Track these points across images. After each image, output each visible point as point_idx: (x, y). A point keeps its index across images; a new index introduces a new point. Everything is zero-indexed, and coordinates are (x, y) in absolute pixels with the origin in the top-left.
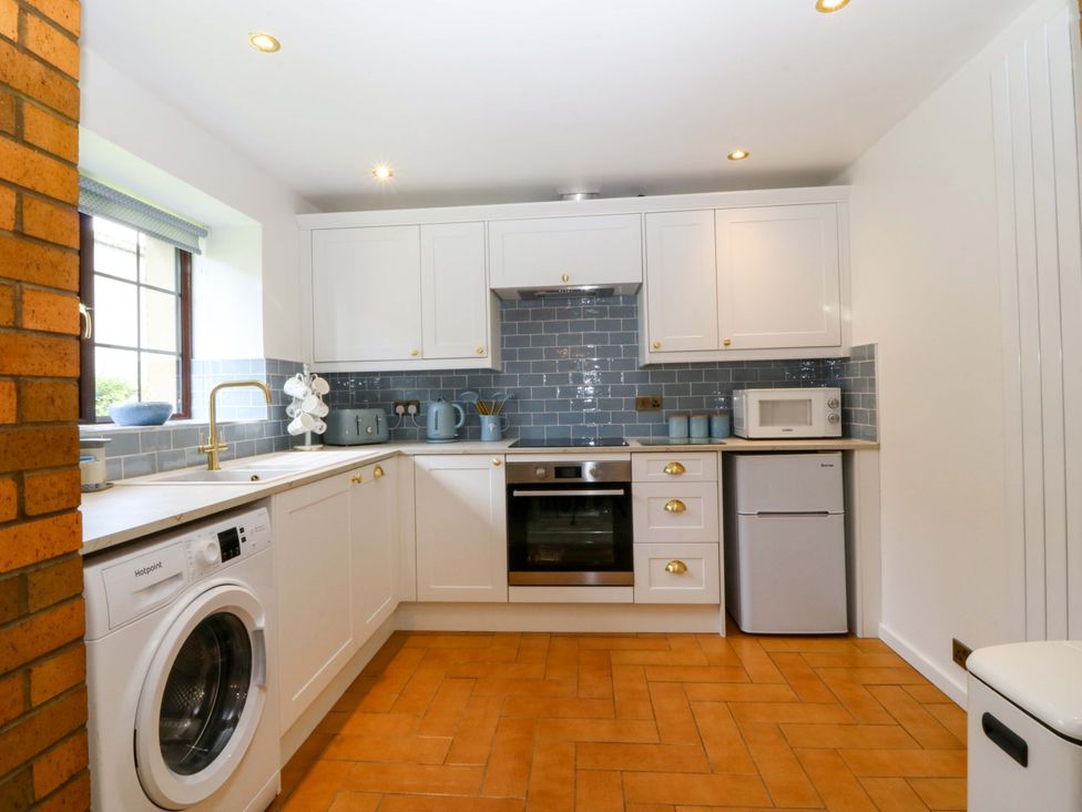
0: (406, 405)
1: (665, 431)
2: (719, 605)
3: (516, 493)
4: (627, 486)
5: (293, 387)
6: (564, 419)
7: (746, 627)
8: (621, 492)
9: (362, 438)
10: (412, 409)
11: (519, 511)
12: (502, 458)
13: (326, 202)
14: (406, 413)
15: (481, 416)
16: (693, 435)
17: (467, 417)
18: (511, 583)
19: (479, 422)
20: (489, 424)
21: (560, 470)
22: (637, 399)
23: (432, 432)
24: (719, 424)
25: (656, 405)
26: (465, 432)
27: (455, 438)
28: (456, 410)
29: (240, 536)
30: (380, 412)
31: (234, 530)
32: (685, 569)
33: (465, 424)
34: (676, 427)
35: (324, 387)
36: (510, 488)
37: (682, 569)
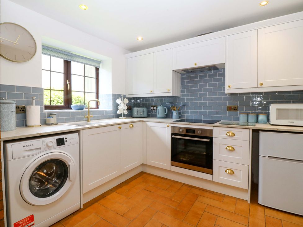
0: (154, 107)
1: (238, 119)
2: (248, 190)
3: (173, 136)
4: (211, 139)
5: (119, 101)
6: (200, 113)
7: (260, 202)
8: (208, 140)
9: (139, 116)
10: (155, 108)
11: (174, 142)
12: (170, 125)
13: (134, 49)
14: (154, 109)
15: (173, 111)
16: (249, 121)
17: (168, 111)
18: (172, 165)
19: (172, 113)
20: (175, 113)
21: (188, 130)
22: (228, 107)
23: (158, 115)
24: (262, 117)
25: (235, 109)
26: (168, 116)
27: (165, 117)
28: (165, 108)
29: (65, 140)
30: (145, 109)
31: (63, 138)
32: (234, 173)
33: (167, 113)
34: (243, 118)
35: (127, 101)
36: (172, 134)
37: (232, 173)
